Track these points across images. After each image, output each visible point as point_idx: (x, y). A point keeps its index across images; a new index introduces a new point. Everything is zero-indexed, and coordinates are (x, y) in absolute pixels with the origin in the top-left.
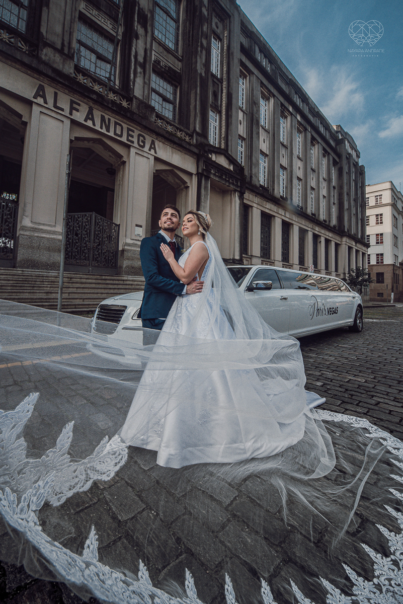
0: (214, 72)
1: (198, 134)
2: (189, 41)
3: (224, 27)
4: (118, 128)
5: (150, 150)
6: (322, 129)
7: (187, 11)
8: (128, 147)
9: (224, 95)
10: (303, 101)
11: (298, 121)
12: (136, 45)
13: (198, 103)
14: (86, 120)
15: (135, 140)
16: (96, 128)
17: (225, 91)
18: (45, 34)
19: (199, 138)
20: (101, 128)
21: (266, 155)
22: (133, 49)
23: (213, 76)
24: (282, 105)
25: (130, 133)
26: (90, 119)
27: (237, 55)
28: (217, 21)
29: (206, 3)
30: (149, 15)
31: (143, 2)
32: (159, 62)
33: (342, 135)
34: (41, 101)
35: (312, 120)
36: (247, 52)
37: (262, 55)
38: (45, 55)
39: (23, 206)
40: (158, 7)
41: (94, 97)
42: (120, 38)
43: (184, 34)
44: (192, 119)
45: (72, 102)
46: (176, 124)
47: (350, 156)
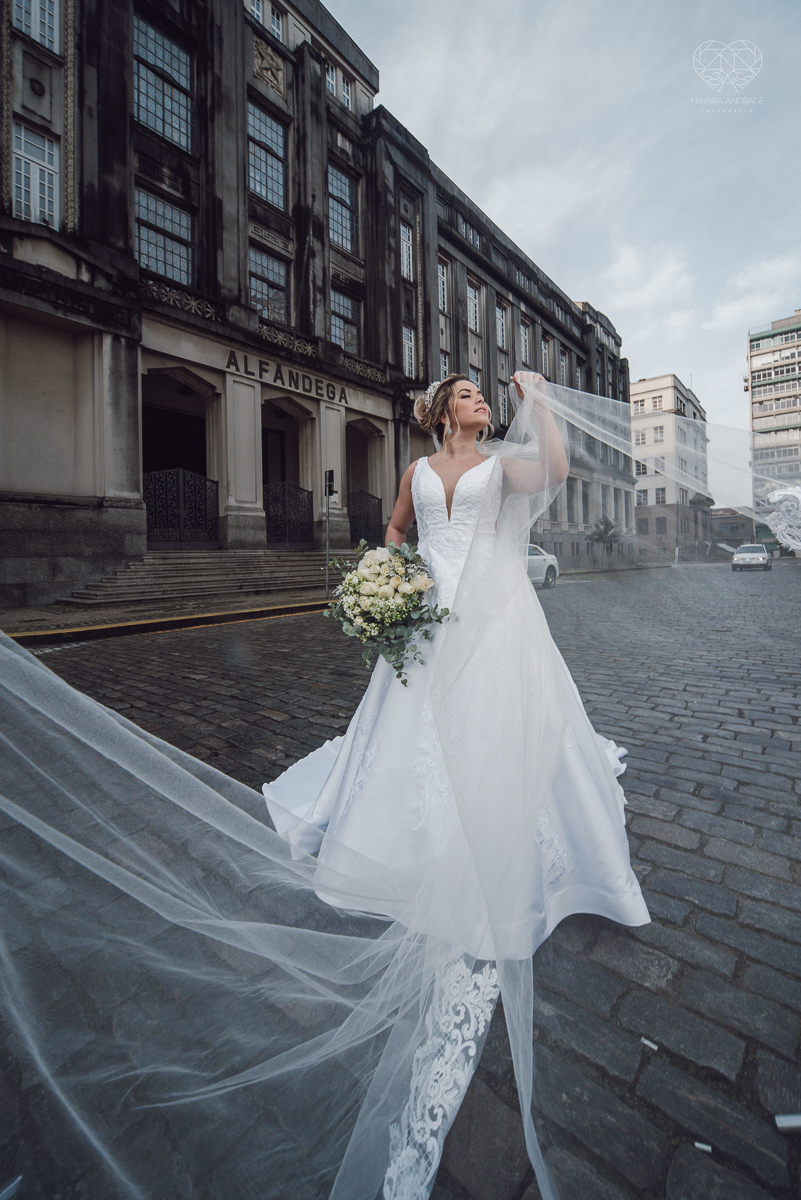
0: (405, 276)
1: (392, 367)
2: (373, 240)
3: (415, 207)
4: (307, 380)
5: (340, 401)
6: (559, 315)
7: (367, 197)
8: (318, 401)
9: (420, 304)
10: (529, 279)
11: (522, 312)
12: (314, 267)
13: (389, 326)
14: (275, 381)
15: (324, 392)
16: (285, 387)
17: (420, 299)
18: (221, 282)
19: (393, 373)
20: (290, 386)
21: (478, 369)
22: (311, 272)
23: (405, 280)
24: (498, 294)
25: (319, 384)
26: (279, 378)
27: (435, 240)
28: (406, 202)
29: (391, 186)
30: (325, 222)
31: (317, 208)
32: (338, 276)
33: (591, 317)
34: (233, 369)
35: (544, 304)
36: (446, 232)
37: (468, 226)
38: (232, 315)
39: (225, 484)
40: (331, 199)
41: (283, 354)
42: (293, 257)
43: (365, 229)
44: (382, 348)
45: (261, 363)
46: (365, 358)
47: (603, 349)
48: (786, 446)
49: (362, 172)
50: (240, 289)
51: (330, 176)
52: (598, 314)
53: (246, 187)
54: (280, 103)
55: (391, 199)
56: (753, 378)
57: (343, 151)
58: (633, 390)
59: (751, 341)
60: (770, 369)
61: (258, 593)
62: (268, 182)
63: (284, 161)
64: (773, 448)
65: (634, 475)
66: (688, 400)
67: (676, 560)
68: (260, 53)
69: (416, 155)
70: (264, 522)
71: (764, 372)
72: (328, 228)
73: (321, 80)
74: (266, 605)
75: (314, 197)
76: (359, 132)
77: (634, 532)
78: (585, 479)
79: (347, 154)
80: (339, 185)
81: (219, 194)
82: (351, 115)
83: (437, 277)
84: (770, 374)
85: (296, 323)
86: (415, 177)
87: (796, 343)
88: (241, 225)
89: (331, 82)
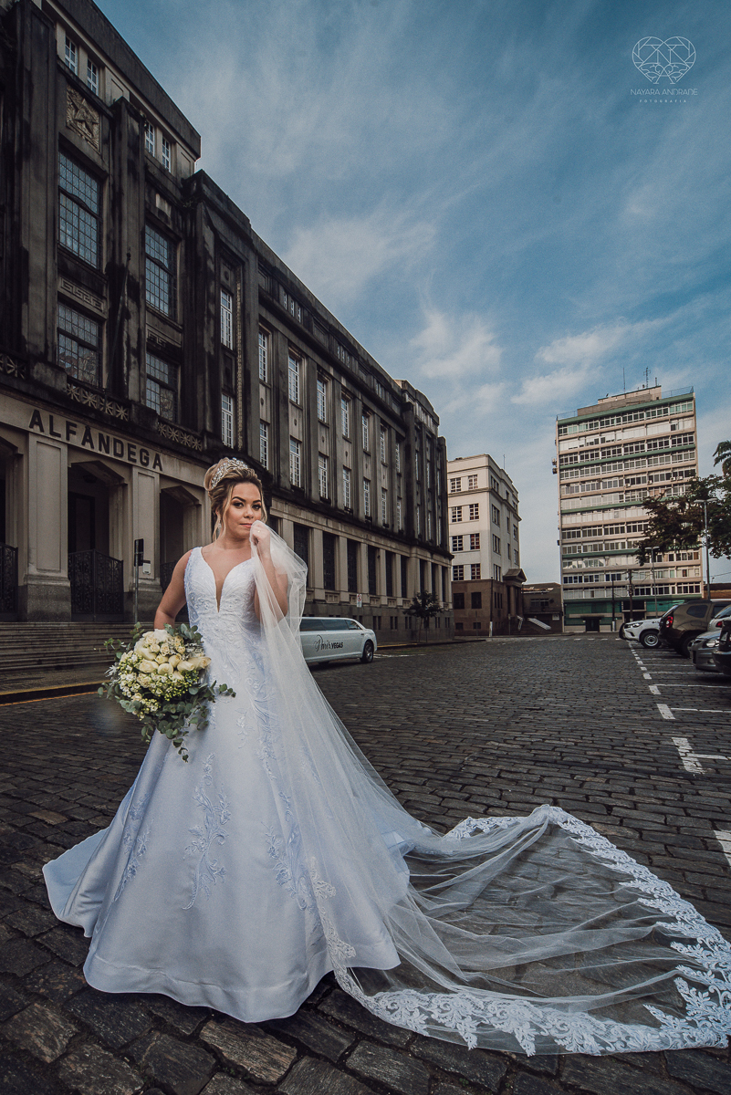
0: (225, 344)
1: (210, 435)
2: (191, 305)
3: (236, 277)
4: (118, 445)
5: (154, 467)
6: (379, 392)
7: (186, 262)
8: (130, 467)
9: (239, 372)
10: (350, 355)
11: (343, 386)
12: (128, 328)
13: (207, 393)
14: (83, 444)
15: (137, 457)
16: (94, 451)
17: (240, 368)
18: (26, 337)
19: (210, 441)
20: (100, 450)
21: (298, 442)
22: (125, 333)
23: (225, 349)
24: (319, 367)
25: (132, 449)
26: (88, 441)
27: (256, 310)
28: (227, 270)
29: (211, 253)
30: (141, 284)
31: (133, 267)
32: (155, 339)
33: (410, 396)
34: (36, 429)
35: (364, 380)
36: (267, 301)
37: (290, 299)
38: (37, 372)
39: (25, 551)
40: (148, 261)
41: (93, 416)
42: (106, 317)
43: (184, 293)
44: (200, 415)
45: (68, 424)
46: (182, 424)
47: (421, 427)
48: (590, 527)
49: (181, 235)
50: (46, 345)
51: (147, 237)
52: (416, 392)
53: (56, 241)
54: (95, 157)
55: (211, 265)
56: (561, 461)
57: (161, 212)
58: (450, 468)
59: (559, 426)
60: (576, 453)
61: (59, 668)
62: (80, 238)
63: (98, 217)
64: (579, 528)
65: (451, 551)
66: (501, 480)
67: (491, 635)
68: (73, 104)
69: (237, 224)
70: (68, 593)
71: (571, 455)
72: (145, 290)
73: (140, 138)
74: (67, 682)
75: (129, 255)
76: (179, 195)
77: (451, 606)
78: (404, 554)
79: (167, 216)
80: (157, 247)
81: (25, 246)
82: (170, 178)
83: (257, 346)
84: (576, 459)
85: (108, 385)
86: (236, 245)
87: (600, 430)
88: (49, 281)
89: (150, 141)
